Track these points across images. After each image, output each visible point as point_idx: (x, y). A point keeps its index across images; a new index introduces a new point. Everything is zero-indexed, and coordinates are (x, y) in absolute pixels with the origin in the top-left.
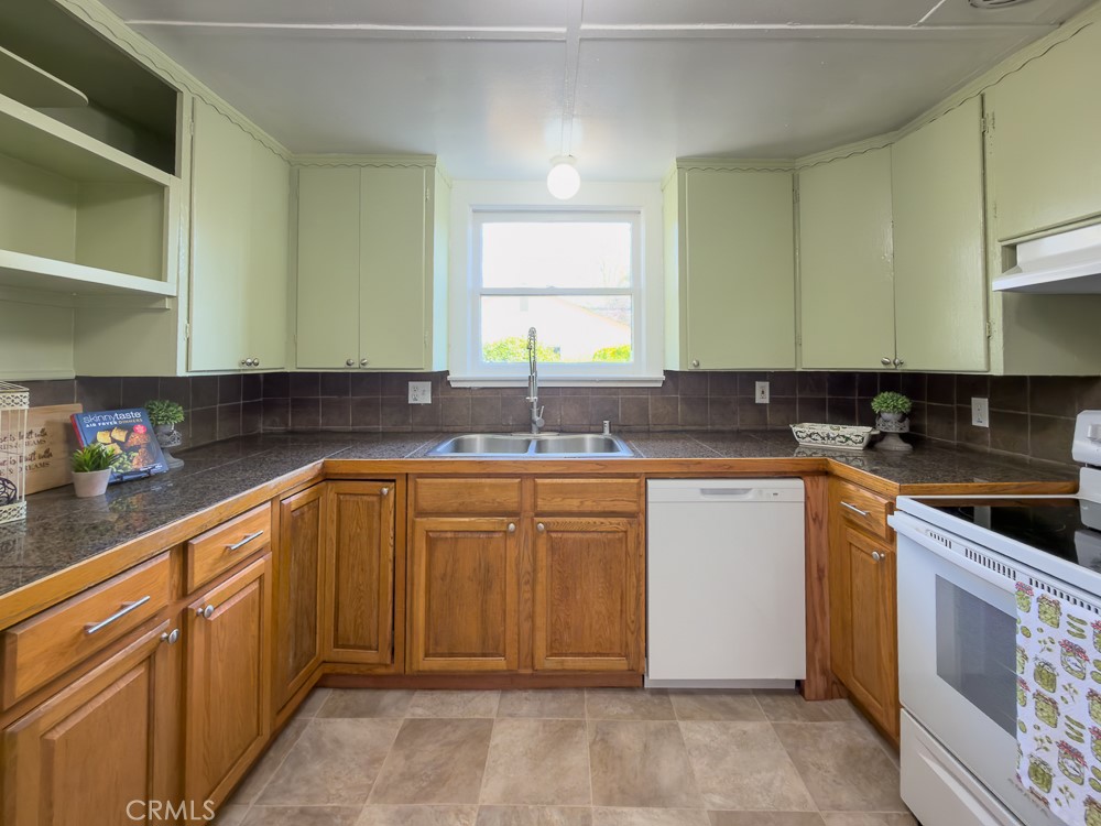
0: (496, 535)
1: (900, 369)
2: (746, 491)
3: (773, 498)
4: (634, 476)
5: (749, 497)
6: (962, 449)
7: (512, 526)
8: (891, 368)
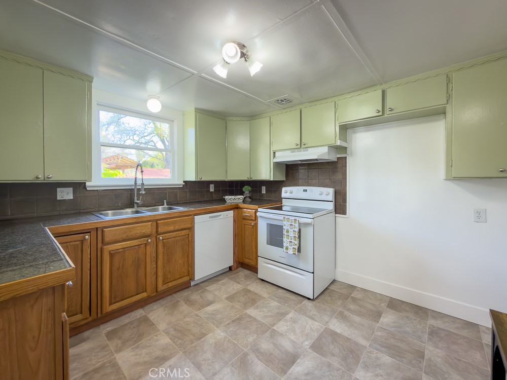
0: (142, 246)
1: (251, 180)
2: (220, 215)
3: (227, 217)
4: (190, 215)
5: (221, 217)
6: (259, 199)
7: (149, 240)
8: (249, 179)
